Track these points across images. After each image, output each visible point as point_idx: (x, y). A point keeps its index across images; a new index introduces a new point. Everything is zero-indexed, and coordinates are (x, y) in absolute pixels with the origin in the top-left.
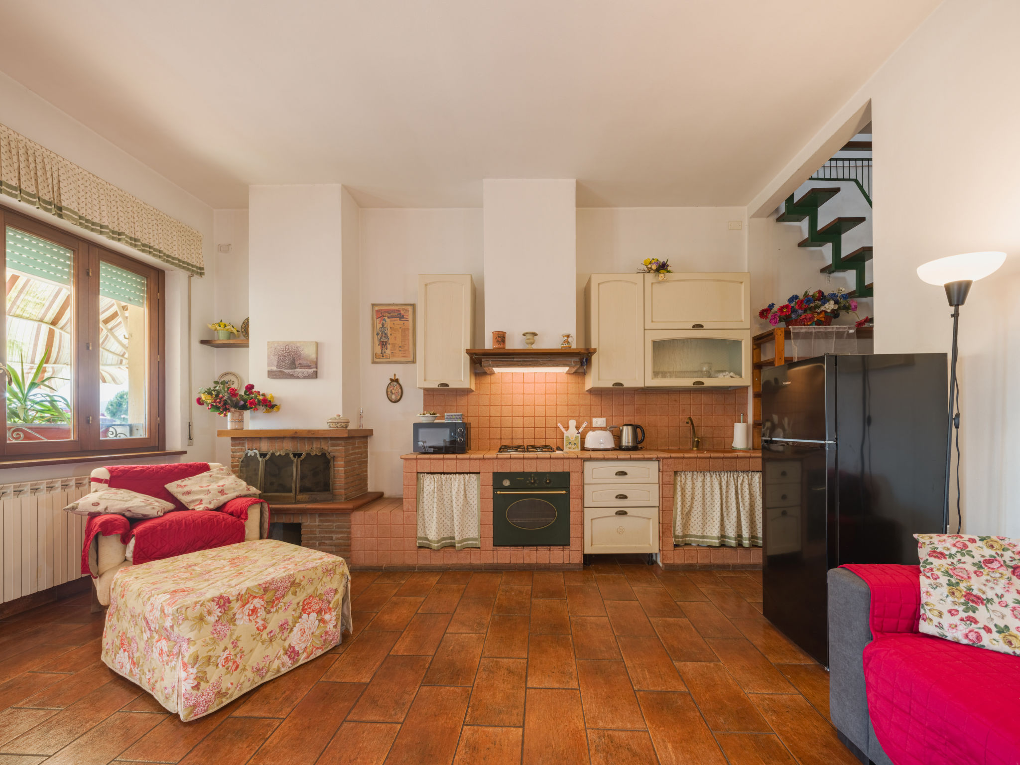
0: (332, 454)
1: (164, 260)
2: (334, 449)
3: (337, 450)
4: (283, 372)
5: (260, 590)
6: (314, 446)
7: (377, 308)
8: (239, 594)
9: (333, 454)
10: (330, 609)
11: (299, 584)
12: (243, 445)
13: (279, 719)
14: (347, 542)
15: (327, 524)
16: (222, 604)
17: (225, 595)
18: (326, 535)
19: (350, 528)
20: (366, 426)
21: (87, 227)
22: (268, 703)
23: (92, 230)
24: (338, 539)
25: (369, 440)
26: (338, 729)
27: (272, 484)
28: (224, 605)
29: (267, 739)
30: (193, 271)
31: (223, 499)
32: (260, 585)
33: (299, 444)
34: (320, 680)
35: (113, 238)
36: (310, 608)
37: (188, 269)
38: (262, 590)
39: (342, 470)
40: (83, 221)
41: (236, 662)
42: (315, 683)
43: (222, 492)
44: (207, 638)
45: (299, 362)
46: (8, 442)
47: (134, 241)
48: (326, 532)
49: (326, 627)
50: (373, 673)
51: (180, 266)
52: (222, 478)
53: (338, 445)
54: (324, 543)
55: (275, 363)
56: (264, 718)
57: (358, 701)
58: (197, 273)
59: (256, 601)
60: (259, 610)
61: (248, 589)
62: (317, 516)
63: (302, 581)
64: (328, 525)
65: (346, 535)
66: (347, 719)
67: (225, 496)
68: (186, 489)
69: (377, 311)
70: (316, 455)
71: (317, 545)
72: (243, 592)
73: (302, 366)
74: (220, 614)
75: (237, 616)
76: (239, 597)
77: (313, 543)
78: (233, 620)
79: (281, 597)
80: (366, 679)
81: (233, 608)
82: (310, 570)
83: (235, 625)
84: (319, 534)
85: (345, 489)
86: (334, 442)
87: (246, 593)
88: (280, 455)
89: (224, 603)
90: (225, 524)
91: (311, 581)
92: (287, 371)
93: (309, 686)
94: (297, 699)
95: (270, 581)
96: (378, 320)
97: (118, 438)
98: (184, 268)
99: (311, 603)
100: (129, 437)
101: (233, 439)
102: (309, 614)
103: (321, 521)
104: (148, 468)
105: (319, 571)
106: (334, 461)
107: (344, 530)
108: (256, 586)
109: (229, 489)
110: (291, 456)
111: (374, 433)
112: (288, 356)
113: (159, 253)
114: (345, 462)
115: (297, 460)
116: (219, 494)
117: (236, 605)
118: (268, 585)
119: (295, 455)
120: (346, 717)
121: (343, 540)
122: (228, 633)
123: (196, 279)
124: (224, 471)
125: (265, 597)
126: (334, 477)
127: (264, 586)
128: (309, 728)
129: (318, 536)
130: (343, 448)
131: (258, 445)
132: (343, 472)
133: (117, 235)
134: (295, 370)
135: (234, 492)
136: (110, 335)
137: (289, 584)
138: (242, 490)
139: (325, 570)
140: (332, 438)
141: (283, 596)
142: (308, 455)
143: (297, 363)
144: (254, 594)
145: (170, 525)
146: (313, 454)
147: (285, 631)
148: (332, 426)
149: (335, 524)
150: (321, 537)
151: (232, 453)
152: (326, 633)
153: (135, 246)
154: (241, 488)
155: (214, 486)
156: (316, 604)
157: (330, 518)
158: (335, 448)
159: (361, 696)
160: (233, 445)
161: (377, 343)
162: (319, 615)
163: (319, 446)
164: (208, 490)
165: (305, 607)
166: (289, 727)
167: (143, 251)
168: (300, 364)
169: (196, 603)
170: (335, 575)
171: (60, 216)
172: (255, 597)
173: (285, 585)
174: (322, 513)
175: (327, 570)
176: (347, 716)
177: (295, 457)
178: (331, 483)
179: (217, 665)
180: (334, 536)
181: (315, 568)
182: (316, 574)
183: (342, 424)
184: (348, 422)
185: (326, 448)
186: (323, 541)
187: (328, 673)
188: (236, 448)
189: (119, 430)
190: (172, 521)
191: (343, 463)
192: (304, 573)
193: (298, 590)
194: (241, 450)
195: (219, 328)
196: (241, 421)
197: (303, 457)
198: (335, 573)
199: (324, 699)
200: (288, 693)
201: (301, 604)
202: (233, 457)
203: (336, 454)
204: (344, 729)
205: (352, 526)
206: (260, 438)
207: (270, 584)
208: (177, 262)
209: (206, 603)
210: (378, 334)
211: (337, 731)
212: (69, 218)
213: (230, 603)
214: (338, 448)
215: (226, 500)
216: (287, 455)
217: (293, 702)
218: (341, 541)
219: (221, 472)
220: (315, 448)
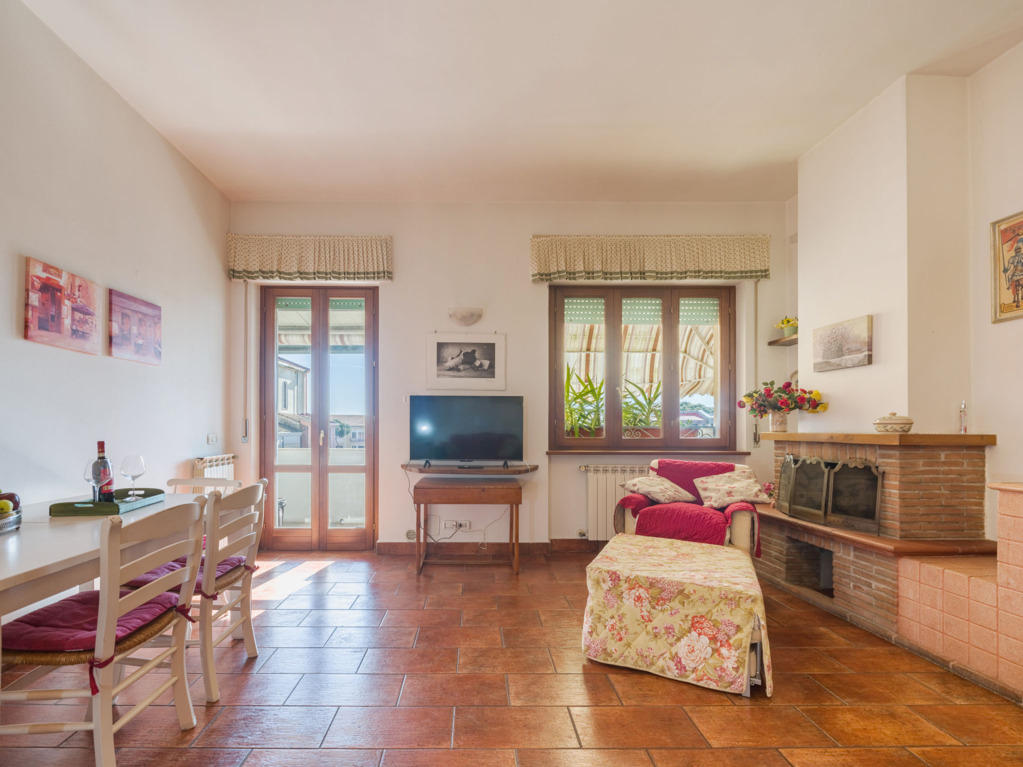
0: (881, 469)
1: (725, 278)
2: (884, 462)
3: (887, 463)
4: (830, 362)
5: (646, 582)
6: (858, 456)
7: (1003, 227)
8: (628, 577)
9: (884, 468)
10: (730, 645)
11: (688, 597)
12: (784, 449)
13: (621, 702)
14: (892, 598)
15: (864, 563)
16: (613, 578)
17: (618, 573)
18: (862, 578)
19: (897, 579)
20: (974, 430)
21: (661, 278)
22: (633, 687)
23: (666, 278)
24: (878, 589)
25: (988, 452)
26: (633, 749)
27: (802, 496)
28: (614, 580)
29: (598, 706)
30: (757, 277)
31: (728, 500)
32: (648, 578)
33: (839, 452)
34: (684, 707)
35: (681, 278)
36: (702, 629)
37: (751, 277)
38: (648, 583)
39: (895, 493)
40: (659, 274)
41: (620, 634)
42: (678, 705)
43: (729, 494)
44: (600, 600)
45: (847, 347)
46: (623, 438)
47: (697, 273)
48: (863, 574)
49: (723, 662)
50: (731, 745)
51: (742, 277)
52: (739, 481)
53: (890, 457)
54: (860, 588)
55: (821, 353)
56: (617, 693)
57: (679, 749)
58: (762, 277)
59: (641, 590)
60: (644, 601)
61: (637, 576)
62: (852, 549)
63: (691, 594)
64: (866, 565)
65: (890, 589)
66: (649, 750)
67: (731, 498)
68: (705, 486)
69: (1004, 232)
70: (856, 467)
71: (852, 586)
72: (632, 577)
73: (850, 352)
74: (611, 586)
75: (624, 595)
76: (628, 580)
77: (846, 582)
78: (620, 596)
79: (667, 600)
80: (715, 744)
81: (621, 586)
82: (705, 587)
83: (622, 602)
84: (854, 573)
85: (901, 522)
86: (885, 452)
87: (634, 579)
88: (811, 463)
89: (615, 578)
90: (709, 523)
91: (703, 600)
92: (833, 361)
93: (670, 703)
94: (650, 702)
95: (658, 579)
96: (1006, 247)
97: (704, 437)
98: (746, 277)
99: (702, 623)
100: (713, 437)
101: (777, 442)
102: (700, 634)
103: (856, 557)
104: (686, 463)
105: (716, 594)
106: (883, 479)
107: (888, 580)
108: (644, 577)
109: (737, 492)
110: (823, 465)
111: (998, 441)
112: (835, 341)
113: (720, 274)
114: (900, 482)
115: (829, 472)
116: (726, 495)
117: (624, 586)
118: (654, 581)
119: (827, 465)
120: (650, 748)
121: (886, 593)
122: (616, 605)
123: (763, 283)
124: (746, 474)
125: (650, 591)
126: (883, 501)
127: (651, 580)
128: (623, 726)
129: (852, 575)
130: (898, 461)
131: (797, 450)
132: (898, 496)
133: (684, 274)
134: (843, 358)
135: (741, 495)
136: (687, 357)
137: (677, 591)
138: (749, 495)
139: (723, 596)
140: (882, 447)
141: (670, 600)
142: (845, 466)
143: (845, 349)
144: (641, 584)
145: (667, 512)
146: (852, 465)
147: (671, 636)
148: (879, 429)
149: (875, 567)
150: (857, 578)
151: (775, 457)
152: (723, 669)
153: (699, 276)
154: (749, 493)
155: (726, 487)
156: (709, 628)
157: (868, 557)
158: (886, 460)
159: (688, 748)
160: (776, 449)
161: (1004, 284)
162: (712, 642)
163: (864, 457)
164: (719, 490)
165: (696, 624)
166: (617, 713)
167: (706, 278)
168: (848, 349)
169: (598, 568)
170: (738, 609)
171: (644, 278)
172: (641, 586)
173: (672, 590)
174: (860, 548)
175: (726, 598)
176: (654, 748)
177: (826, 467)
178: (877, 509)
179: (606, 626)
180: (874, 584)
181: (712, 589)
182: (710, 595)
183: (895, 426)
184: (912, 424)
185: (873, 460)
186: (859, 585)
187: (697, 709)
188: (779, 452)
189: (705, 431)
190: (669, 509)
191: (897, 483)
192: (696, 588)
193: (686, 601)
194: (783, 455)
195: (783, 326)
196: (783, 422)
197: (837, 468)
198: (738, 605)
199: (662, 721)
200: (653, 693)
201: (690, 618)
202: (776, 461)
203: (887, 469)
204: (636, 753)
205: (900, 578)
206: (799, 443)
207: (657, 581)
208: (739, 274)
209: (603, 572)
210: (1005, 271)
211: (630, 749)
212: (651, 277)
213: (619, 580)
214: (890, 461)
215: (730, 502)
216: (818, 463)
217: (644, 701)
218: (882, 594)
219: (743, 474)
220: (856, 458)
